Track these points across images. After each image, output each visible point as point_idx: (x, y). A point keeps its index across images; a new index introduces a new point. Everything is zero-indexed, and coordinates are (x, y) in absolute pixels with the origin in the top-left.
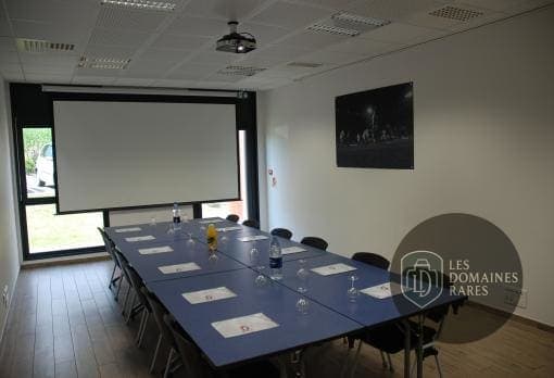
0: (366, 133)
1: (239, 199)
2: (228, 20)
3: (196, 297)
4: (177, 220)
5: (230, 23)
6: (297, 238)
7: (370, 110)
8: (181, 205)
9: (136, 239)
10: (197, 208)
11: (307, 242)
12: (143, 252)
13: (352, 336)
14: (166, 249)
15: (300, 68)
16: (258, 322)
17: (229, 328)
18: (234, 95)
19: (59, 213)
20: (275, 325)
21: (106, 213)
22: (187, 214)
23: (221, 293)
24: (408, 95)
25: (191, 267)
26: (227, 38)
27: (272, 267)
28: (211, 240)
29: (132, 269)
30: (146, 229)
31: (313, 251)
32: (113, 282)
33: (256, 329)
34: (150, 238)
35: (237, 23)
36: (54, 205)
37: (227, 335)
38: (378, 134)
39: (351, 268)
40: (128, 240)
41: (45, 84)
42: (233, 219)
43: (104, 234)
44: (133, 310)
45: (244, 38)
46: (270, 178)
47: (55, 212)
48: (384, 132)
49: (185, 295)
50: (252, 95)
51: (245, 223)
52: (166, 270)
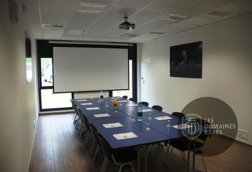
0: (182, 62)
1: (129, 89)
2: (124, 16)
3: (108, 126)
4: (102, 97)
5: (125, 18)
6: (150, 106)
7: (184, 53)
8: (104, 91)
9: (85, 104)
10: (111, 92)
11: (155, 107)
12: (88, 109)
13: (166, 142)
14: (97, 108)
15: (155, 34)
16: (131, 135)
17: (119, 137)
18: (127, 45)
19: (54, 93)
20: (136, 136)
21: (73, 93)
22: (106, 95)
23: (118, 125)
24: (200, 47)
25: (106, 115)
26: (123, 24)
27: (138, 116)
28: (115, 105)
29: (83, 115)
30: (89, 100)
31: (157, 111)
32: (75, 121)
33: (129, 138)
34: (91, 104)
35: (127, 18)
36: (52, 90)
37: (118, 139)
38: (187, 63)
39: (170, 118)
40: (82, 104)
41: (50, 40)
42: (125, 97)
43: (72, 102)
44: (83, 133)
45: (130, 24)
46: (142, 81)
47: (52, 92)
48: (190, 62)
49: (103, 125)
50: (135, 45)
51: (130, 99)
52: (96, 116)
